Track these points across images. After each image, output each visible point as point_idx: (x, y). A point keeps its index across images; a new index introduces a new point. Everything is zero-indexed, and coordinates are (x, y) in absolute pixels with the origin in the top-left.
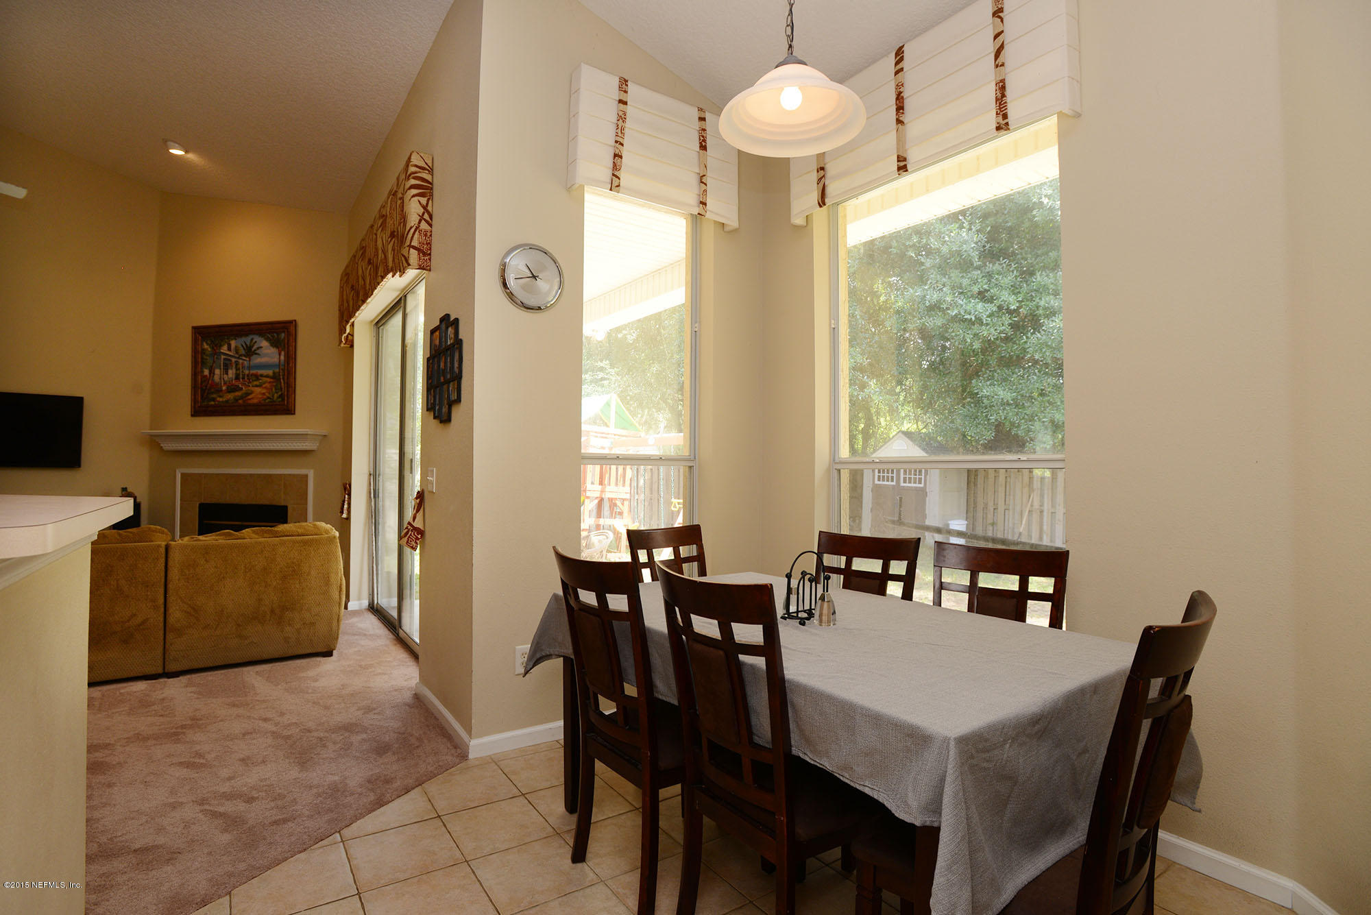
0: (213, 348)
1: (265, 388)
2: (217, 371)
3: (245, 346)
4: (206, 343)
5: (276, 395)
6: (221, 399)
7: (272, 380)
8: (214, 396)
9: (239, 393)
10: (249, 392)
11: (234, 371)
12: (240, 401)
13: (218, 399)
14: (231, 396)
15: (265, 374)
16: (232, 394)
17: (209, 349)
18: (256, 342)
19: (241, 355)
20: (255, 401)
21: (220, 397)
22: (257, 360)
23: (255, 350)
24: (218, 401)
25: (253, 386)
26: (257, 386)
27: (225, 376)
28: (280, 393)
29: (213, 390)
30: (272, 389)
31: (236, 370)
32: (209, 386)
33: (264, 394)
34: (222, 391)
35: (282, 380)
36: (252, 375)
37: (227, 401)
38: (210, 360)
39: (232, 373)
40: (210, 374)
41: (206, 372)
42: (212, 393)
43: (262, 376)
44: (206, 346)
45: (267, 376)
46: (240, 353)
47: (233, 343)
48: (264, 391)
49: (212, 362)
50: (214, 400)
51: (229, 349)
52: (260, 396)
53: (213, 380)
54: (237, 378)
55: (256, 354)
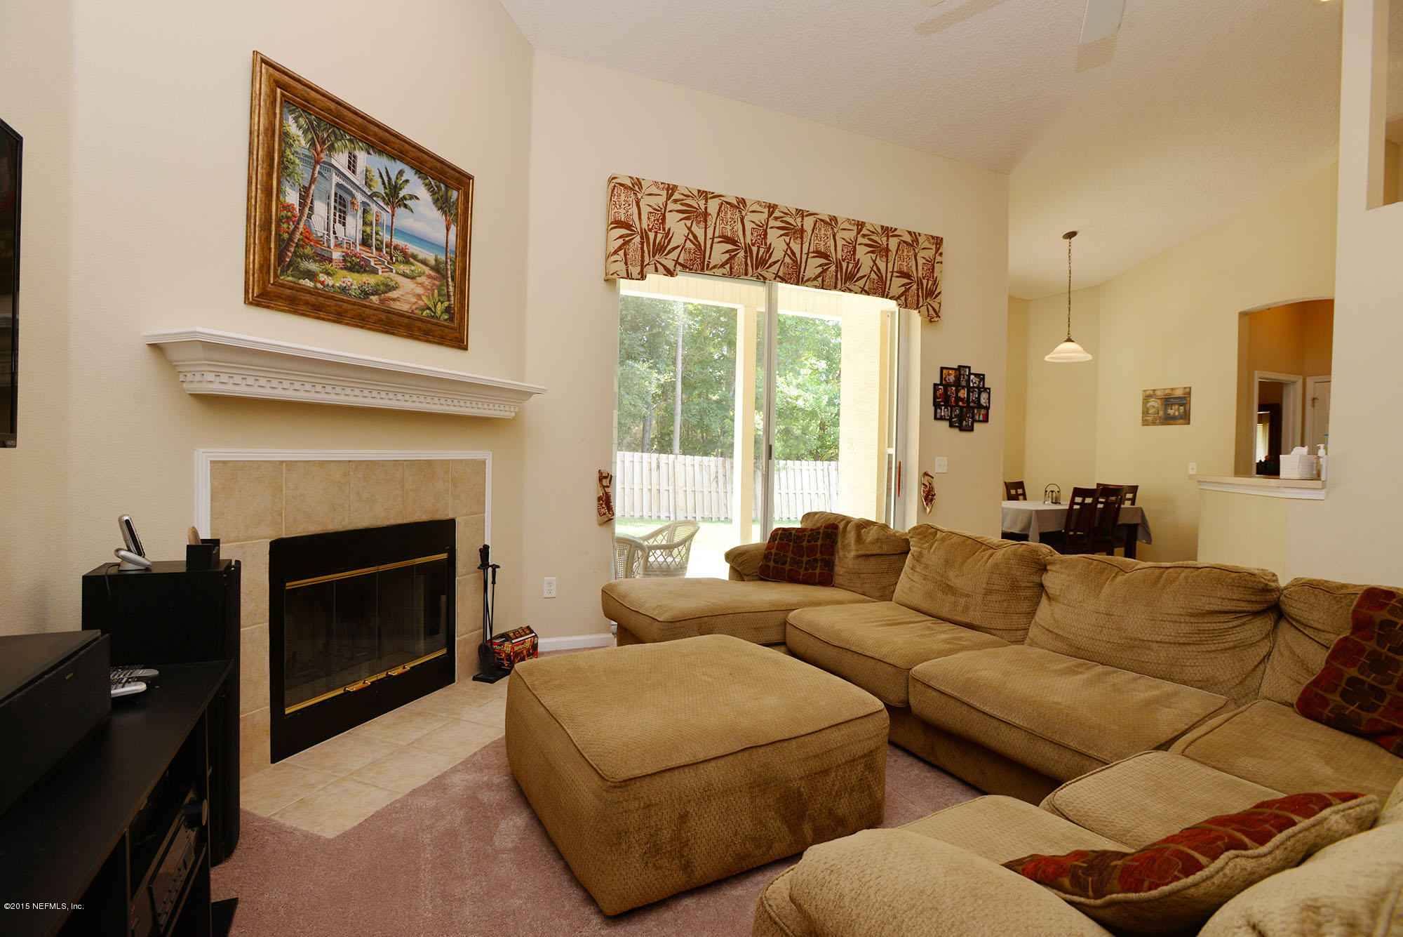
0: (313, 145)
1: (421, 284)
2: (320, 208)
3: (386, 179)
4: (296, 119)
5: (440, 307)
6: (329, 281)
7: (433, 274)
8: (313, 267)
9: (371, 280)
10: (393, 284)
11: (360, 222)
12: (374, 298)
13: (322, 277)
14: (354, 281)
15: (421, 257)
16: (356, 275)
17: (303, 143)
18: (407, 181)
19: (375, 194)
20: (405, 307)
21: (328, 274)
22: (404, 219)
23: (404, 198)
24: (322, 283)
25: (397, 273)
26: (405, 275)
27: (338, 226)
28: (446, 304)
29: (308, 250)
30: (433, 291)
31: (365, 223)
32: (298, 236)
33: (419, 296)
34: (330, 260)
35: (450, 280)
36: (395, 248)
37: (344, 290)
38: (303, 172)
39: (354, 227)
40: (302, 205)
41: (292, 197)
42: (307, 257)
43: (415, 257)
44: (292, 128)
45: (424, 263)
46: (375, 190)
47: (363, 158)
48: (420, 290)
49: (307, 176)
50: (311, 275)
51: (352, 165)
52: (414, 300)
53: (308, 229)
54: (365, 242)
55: (405, 206)
